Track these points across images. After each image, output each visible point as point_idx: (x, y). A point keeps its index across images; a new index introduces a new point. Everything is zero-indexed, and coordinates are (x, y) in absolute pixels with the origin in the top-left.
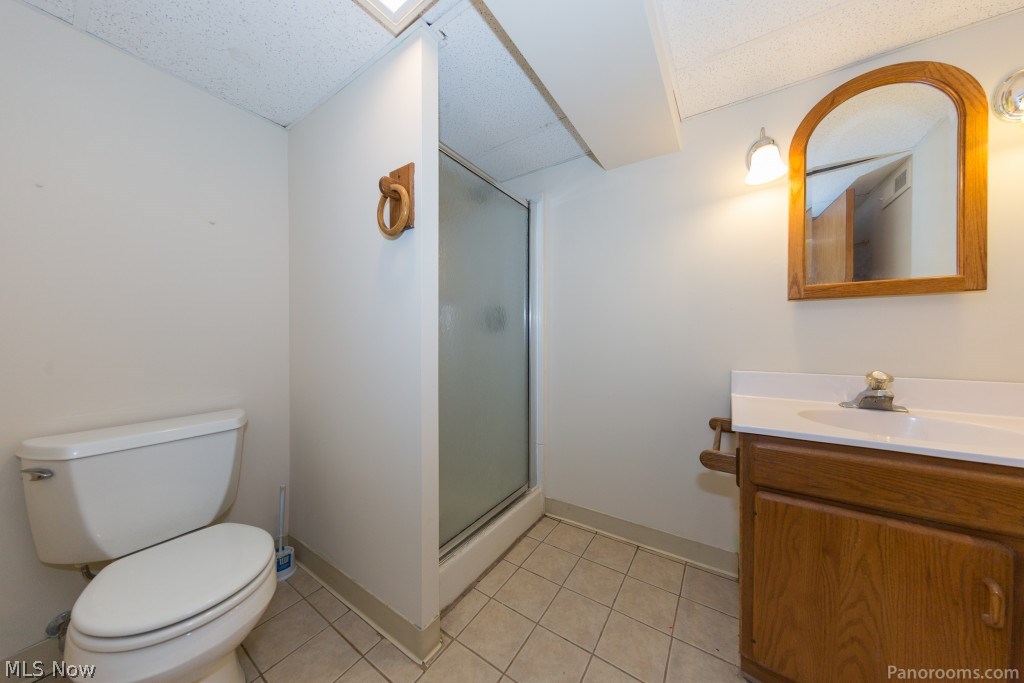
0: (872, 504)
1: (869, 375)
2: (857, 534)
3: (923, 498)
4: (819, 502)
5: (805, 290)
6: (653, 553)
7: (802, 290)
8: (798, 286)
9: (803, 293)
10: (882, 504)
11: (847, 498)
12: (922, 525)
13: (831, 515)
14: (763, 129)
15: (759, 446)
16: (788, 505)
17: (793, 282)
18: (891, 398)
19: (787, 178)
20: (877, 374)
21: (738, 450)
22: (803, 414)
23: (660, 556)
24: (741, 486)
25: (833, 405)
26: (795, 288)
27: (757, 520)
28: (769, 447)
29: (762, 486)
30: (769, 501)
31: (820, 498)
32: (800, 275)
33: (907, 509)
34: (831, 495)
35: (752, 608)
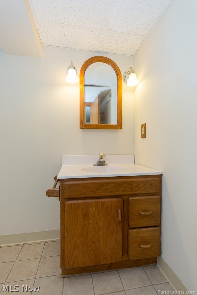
0: (96, 195)
1: (99, 155)
2: (93, 207)
3: (107, 190)
4: (84, 199)
5: (84, 125)
6: (31, 244)
7: (83, 125)
8: (82, 124)
9: (84, 126)
10: (98, 195)
11: (90, 195)
12: (107, 198)
13: (87, 203)
14: (71, 62)
15: (66, 183)
16: (75, 203)
17: (81, 122)
18: (104, 161)
19: (79, 83)
20: (102, 154)
21: (60, 186)
22: (83, 170)
23: (34, 244)
24: (61, 200)
25: (91, 166)
26: (81, 124)
27: (65, 213)
28: (70, 183)
29: (68, 199)
30: (69, 203)
31: (84, 198)
32: (83, 120)
33: (104, 194)
34: (87, 196)
35: (64, 249)
